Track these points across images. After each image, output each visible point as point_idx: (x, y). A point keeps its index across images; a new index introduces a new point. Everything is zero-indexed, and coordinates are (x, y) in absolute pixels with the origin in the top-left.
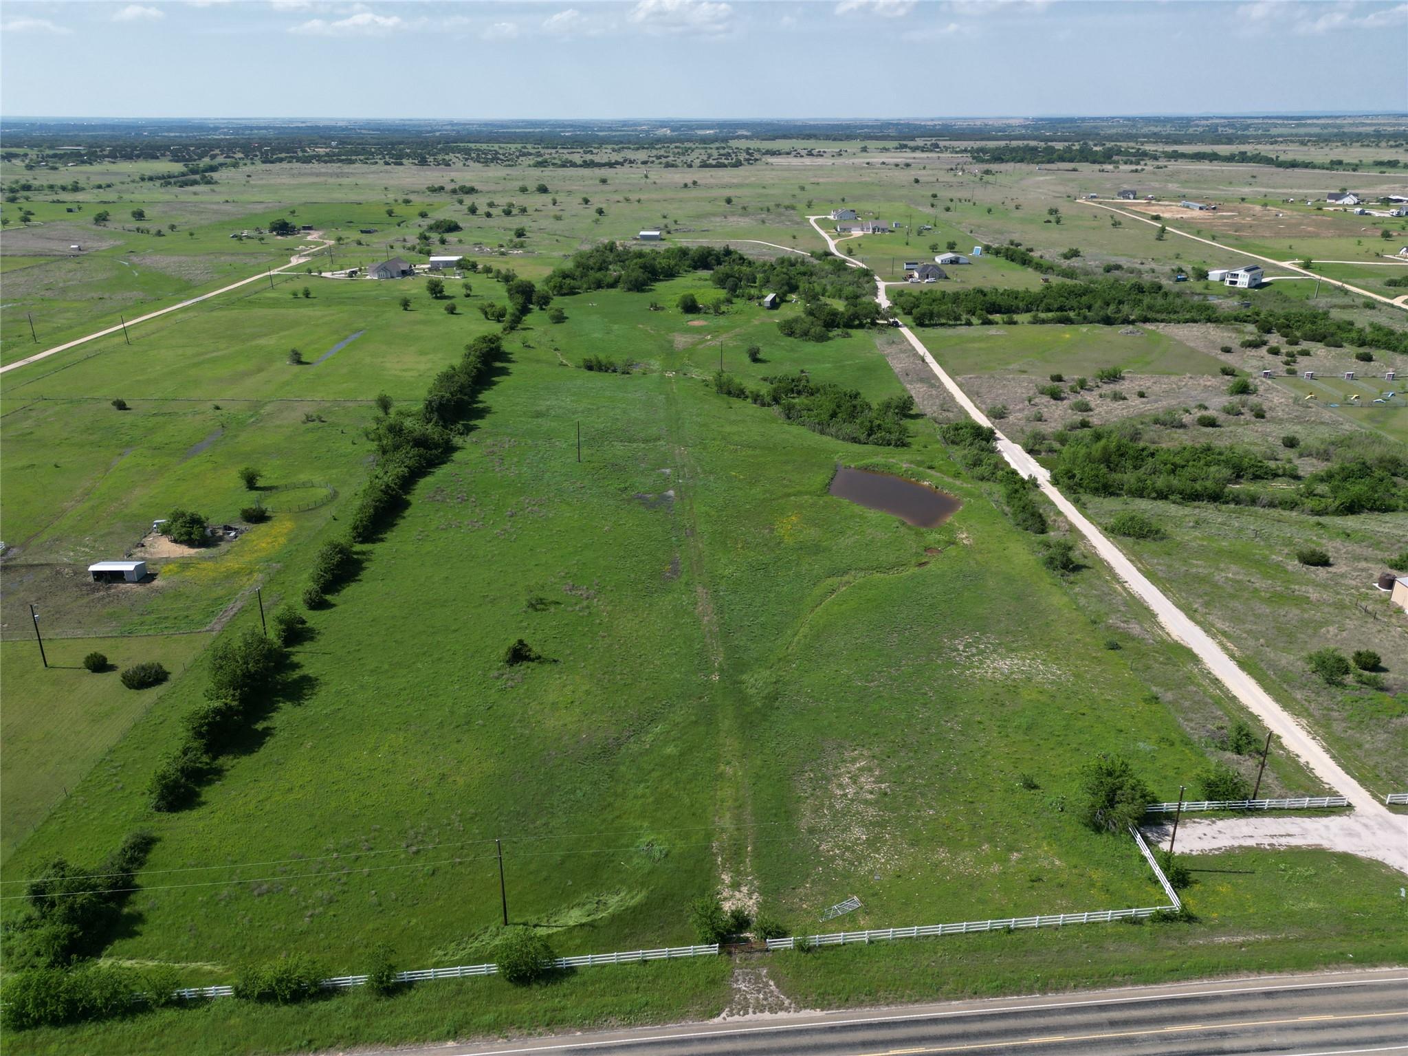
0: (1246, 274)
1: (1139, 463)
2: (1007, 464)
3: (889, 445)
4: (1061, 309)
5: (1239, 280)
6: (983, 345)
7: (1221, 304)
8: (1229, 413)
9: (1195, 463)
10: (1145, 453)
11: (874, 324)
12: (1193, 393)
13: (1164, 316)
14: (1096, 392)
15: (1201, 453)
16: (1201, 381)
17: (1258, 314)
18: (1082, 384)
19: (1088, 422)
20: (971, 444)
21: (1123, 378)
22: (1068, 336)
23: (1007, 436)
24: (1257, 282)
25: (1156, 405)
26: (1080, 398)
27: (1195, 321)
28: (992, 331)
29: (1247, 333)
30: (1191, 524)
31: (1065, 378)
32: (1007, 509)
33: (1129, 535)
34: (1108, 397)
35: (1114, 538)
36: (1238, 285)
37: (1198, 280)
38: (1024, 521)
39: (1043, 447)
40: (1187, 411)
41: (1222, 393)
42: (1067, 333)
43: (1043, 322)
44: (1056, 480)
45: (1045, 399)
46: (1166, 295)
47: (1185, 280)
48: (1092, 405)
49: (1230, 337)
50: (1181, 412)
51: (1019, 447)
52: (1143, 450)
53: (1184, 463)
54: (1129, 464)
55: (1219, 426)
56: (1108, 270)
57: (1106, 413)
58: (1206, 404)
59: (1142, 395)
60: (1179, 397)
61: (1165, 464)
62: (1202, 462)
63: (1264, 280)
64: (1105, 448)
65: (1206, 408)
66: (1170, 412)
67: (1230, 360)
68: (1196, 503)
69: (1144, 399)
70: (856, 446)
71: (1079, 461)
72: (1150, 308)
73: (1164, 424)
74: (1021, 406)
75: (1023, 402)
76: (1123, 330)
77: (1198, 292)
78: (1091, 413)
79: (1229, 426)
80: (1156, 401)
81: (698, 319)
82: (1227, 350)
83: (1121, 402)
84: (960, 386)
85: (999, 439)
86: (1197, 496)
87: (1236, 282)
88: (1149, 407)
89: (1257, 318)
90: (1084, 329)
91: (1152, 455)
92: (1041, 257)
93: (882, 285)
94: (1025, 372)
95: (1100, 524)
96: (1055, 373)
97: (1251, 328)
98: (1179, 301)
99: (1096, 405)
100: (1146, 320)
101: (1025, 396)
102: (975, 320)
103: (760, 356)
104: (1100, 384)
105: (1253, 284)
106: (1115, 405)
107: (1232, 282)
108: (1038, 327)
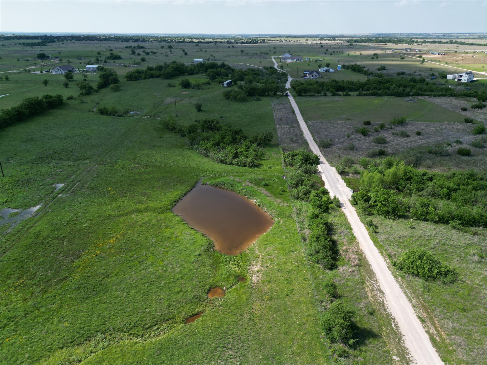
0: (466, 75)
1: (422, 186)
2: (323, 183)
3: (245, 166)
4: (375, 89)
5: (463, 78)
6: (329, 105)
7: (455, 88)
8: (476, 146)
9: (465, 187)
10: (425, 177)
11: (275, 94)
12: (451, 133)
13: (427, 93)
14: (390, 132)
15: (468, 178)
16: (454, 126)
17: (477, 93)
18: (382, 127)
19: (384, 151)
20: (300, 167)
21: (408, 124)
22: (376, 102)
23: (328, 161)
24: (471, 80)
25: (429, 140)
26: (380, 135)
27: (444, 96)
28: (337, 98)
29: (473, 102)
30: (476, 258)
31: (372, 122)
32: (307, 232)
33: (417, 275)
34: (398, 135)
35: (403, 277)
36: (462, 81)
37: (442, 79)
38: (317, 252)
39: (352, 170)
40: (449, 145)
41: (469, 133)
42: (377, 101)
43: (365, 95)
44: (355, 201)
45: (359, 136)
46: (427, 84)
47: (436, 79)
48: (388, 139)
49: (464, 103)
50: (445, 145)
51: (334, 169)
52: (424, 175)
53: (456, 187)
54: (413, 187)
55: (473, 156)
56: (399, 74)
57: (397, 145)
58: (461, 140)
59: (419, 134)
60: (442, 136)
61: (442, 188)
62: (470, 187)
63: (474, 79)
64: (395, 174)
65: (461, 143)
66: (439, 145)
67: (468, 114)
68: (474, 229)
69: (419, 137)
70: (224, 166)
71: (374, 185)
72: (420, 89)
73: (436, 153)
74: (342, 140)
75: (344, 137)
76: (406, 99)
77: (443, 83)
78: (386, 145)
79: (479, 156)
80: (429, 138)
81: (187, 91)
82: (464, 109)
83: (406, 138)
84: (309, 127)
85: (322, 163)
86: (474, 222)
87: (461, 80)
88: (424, 141)
89: (476, 95)
90: (386, 98)
91: (431, 179)
92: (368, 70)
93: (290, 79)
94: (349, 119)
95: (390, 256)
96: (367, 120)
97: (475, 99)
98: (434, 87)
99: (391, 140)
100: (418, 95)
101: (346, 133)
102: (328, 94)
103: (202, 109)
104: (393, 127)
105: (470, 81)
106: (402, 140)
107: (459, 80)
108: (361, 98)
